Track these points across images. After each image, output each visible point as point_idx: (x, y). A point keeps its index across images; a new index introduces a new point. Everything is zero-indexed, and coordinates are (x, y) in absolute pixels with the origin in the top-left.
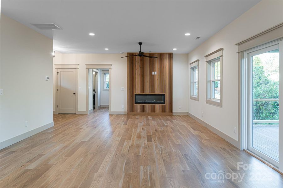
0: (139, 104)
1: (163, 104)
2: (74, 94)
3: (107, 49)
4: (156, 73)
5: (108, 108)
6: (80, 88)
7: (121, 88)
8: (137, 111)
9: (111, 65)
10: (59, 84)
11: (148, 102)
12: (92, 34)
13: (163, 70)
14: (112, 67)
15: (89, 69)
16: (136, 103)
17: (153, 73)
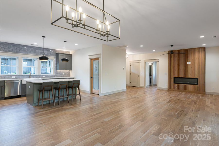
0: (177, 84)
1: (196, 85)
2: (138, 76)
3: (154, 51)
4: (190, 63)
5: (157, 85)
6: (141, 73)
7: (165, 73)
8: (175, 88)
9: (159, 59)
10: (131, 71)
11: (184, 83)
12: (142, 46)
13: (197, 60)
14: (159, 60)
15: (146, 62)
16: (174, 83)
17: (188, 63)
